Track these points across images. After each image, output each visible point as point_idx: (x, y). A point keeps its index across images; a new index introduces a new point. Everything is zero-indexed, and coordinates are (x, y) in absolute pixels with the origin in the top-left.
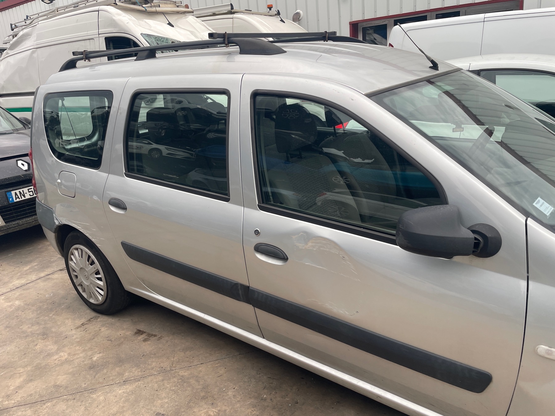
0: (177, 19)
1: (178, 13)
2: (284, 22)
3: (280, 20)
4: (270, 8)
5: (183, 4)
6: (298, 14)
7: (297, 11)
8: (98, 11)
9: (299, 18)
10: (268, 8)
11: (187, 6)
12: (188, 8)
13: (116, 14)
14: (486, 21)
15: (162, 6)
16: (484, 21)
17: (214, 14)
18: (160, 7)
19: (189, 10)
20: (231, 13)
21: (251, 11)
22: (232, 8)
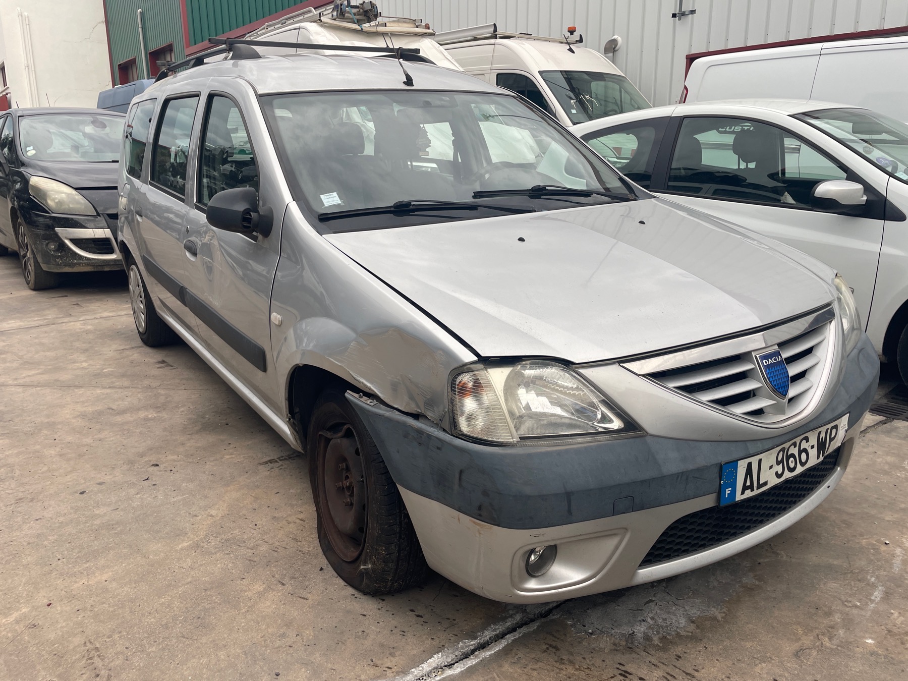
0: (408, 43)
1: (416, 35)
2: (573, 52)
3: (568, 50)
4: (572, 31)
5: (423, 24)
6: (614, 42)
7: (613, 38)
8: (299, 29)
9: (614, 48)
10: (569, 32)
11: (427, 27)
12: (429, 29)
13: (315, 33)
14: (823, 54)
15: (390, 25)
16: (820, 55)
17: (476, 39)
18: (386, 26)
19: (430, 31)
20: (494, 37)
21: (531, 35)
22: (495, 30)
